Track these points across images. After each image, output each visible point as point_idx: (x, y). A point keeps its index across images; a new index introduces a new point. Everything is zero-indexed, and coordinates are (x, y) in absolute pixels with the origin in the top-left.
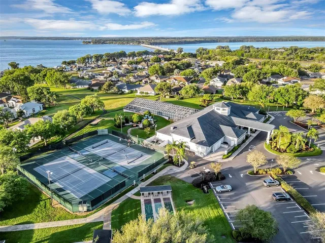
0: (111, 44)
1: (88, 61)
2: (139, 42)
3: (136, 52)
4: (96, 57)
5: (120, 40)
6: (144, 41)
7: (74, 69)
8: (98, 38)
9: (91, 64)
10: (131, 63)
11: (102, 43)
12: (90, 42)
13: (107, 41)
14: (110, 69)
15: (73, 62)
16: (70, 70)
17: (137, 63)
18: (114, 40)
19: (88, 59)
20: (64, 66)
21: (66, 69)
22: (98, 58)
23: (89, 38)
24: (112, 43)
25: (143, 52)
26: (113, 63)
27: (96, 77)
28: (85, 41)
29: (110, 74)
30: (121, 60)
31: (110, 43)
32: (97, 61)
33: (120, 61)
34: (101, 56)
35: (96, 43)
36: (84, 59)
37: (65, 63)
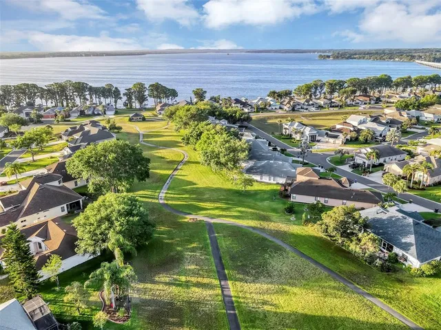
0: (362, 60)
1: (315, 92)
2: (413, 57)
3: (413, 77)
4: (331, 84)
5: (377, 53)
6: (421, 54)
7: (285, 108)
8: (342, 50)
9: (319, 99)
10: (406, 106)
11: (347, 58)
12: (328, 57)
13: (356, 54)
14: (354, 120)
15: (288, 94)
16: (278, 107)
17: (421, 106)
18: (368, 54)
19: (316, 88)
20: (270, 99)
21: (270, 106)
22: (335, 87)
23: (329, 51)
24: (364, 58)
25: (430, 78)
26: (362, 99)
27: (318, 138)
28: (323, 54)
29: (354, 134)
30: (380, 92)
31: (360, 58)
32: (332, 92)
33: (377, 95)
34: (340, 84)
35: (338, 57)
36: (309, 88)
37: (273, 94)
